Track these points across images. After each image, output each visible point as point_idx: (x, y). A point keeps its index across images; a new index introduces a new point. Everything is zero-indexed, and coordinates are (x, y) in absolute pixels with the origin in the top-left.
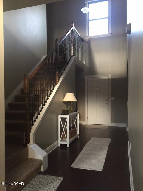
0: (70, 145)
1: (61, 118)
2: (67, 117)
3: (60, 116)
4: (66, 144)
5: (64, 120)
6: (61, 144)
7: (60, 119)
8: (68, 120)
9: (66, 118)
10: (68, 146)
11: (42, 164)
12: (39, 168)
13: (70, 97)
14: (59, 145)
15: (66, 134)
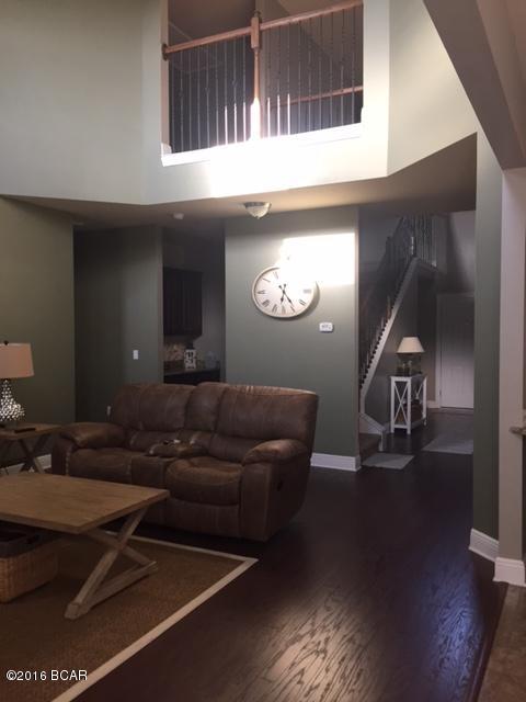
0: (412, 431)
1: (397, 383)
2: (408, 380)
3: (394, 379)
4: (406, 430)
5: (401, 386)
6: (396, 429)
7: (393, 385)
8: (409, 385)
9: (405, 383)
10: (409, 432)
11: (380, 440)
12: (377, 445)
13: (410, 345)
14: (392, 431)
15: (406, 410)
